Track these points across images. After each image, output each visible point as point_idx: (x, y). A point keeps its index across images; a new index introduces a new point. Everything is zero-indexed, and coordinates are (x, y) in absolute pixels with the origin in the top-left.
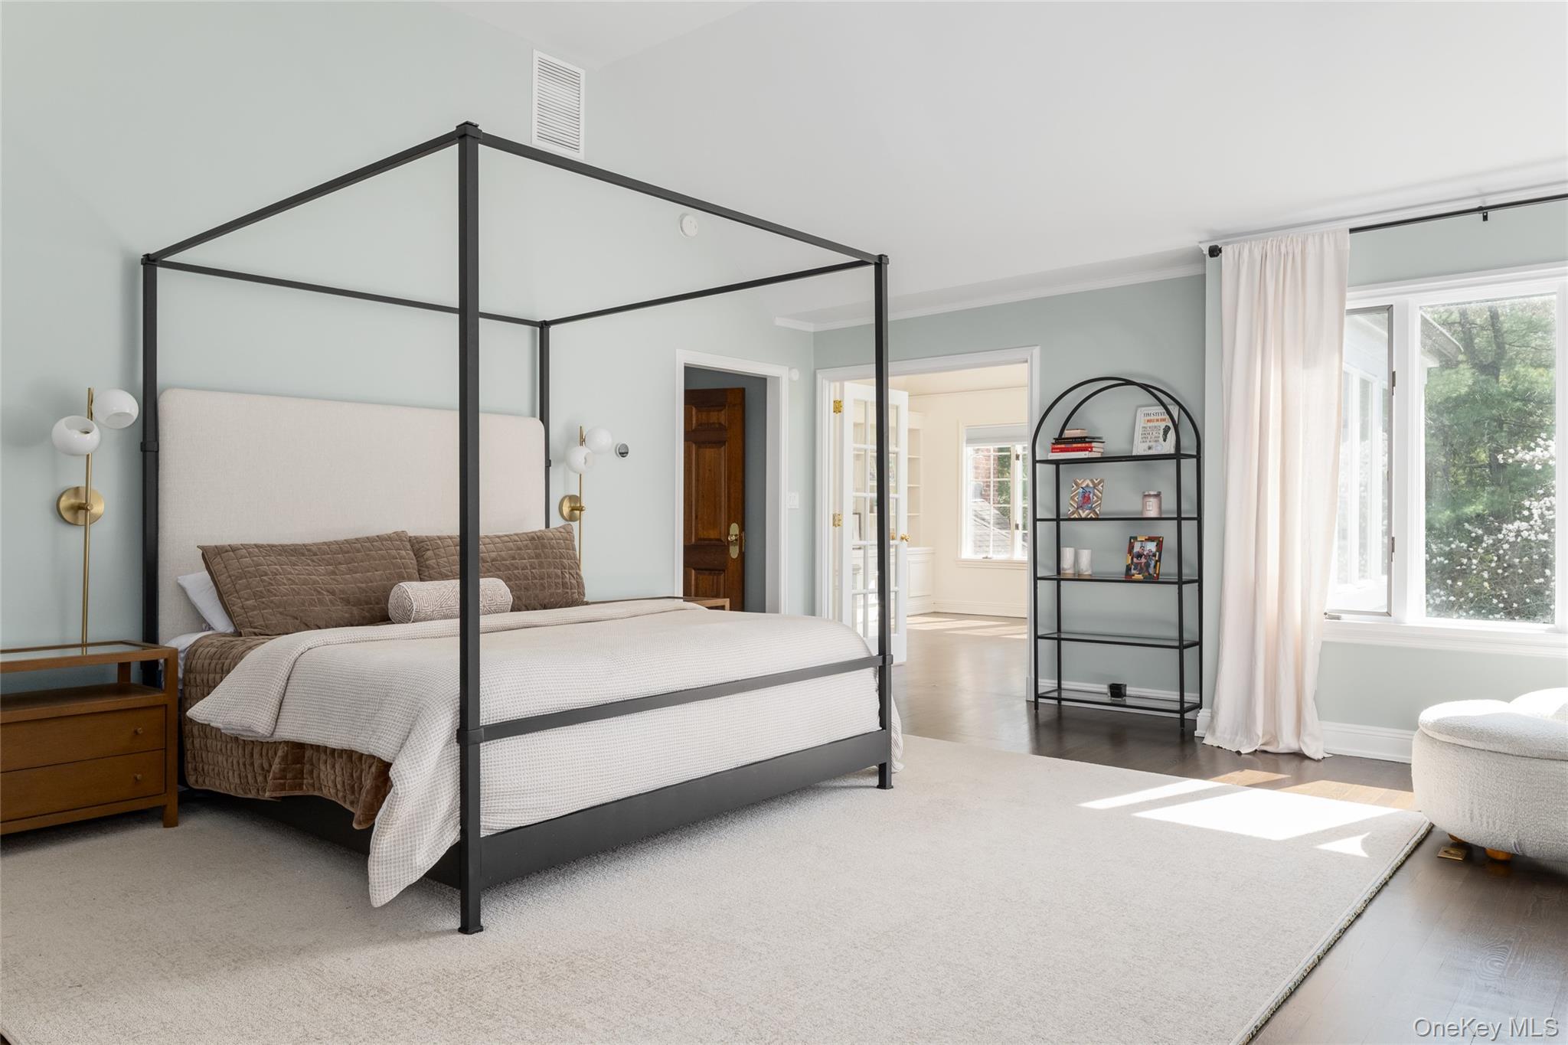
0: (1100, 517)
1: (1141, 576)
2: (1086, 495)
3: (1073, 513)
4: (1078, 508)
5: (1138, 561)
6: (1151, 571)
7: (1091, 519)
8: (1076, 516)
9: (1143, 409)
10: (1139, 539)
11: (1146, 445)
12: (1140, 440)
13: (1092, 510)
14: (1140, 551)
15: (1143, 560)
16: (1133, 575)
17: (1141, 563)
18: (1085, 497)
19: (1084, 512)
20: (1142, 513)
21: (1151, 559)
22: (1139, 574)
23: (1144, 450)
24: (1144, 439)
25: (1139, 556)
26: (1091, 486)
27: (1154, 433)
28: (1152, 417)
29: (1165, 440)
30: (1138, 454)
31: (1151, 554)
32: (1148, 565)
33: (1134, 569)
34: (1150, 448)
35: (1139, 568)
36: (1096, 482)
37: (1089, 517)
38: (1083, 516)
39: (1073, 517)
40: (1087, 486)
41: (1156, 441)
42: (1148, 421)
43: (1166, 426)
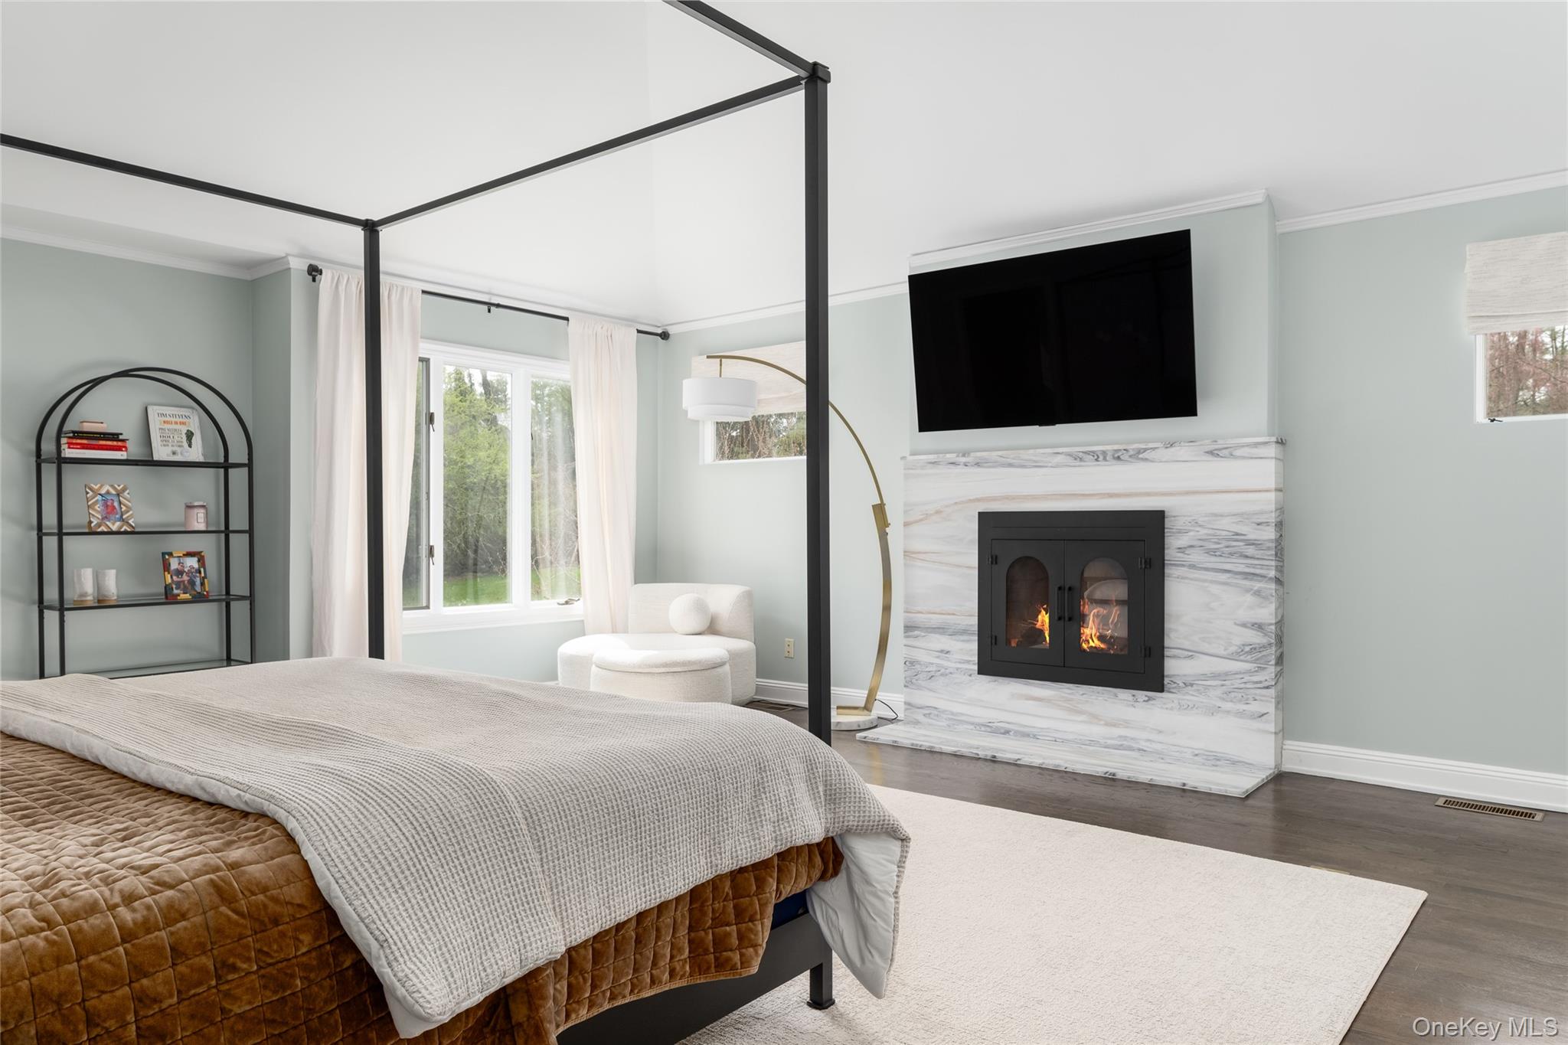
0: (137, 530)
1: (188, 595)
2: (109, 503)
3: (99, 525)
4: (103, 519)
5: (179, 580)
6: (198, 588)
7: (126, 533)
8: (103, 528)
9: (157, 407)
10: (175, 555)
11: (169, 449)
12: (160, 443)
13: (125, 522)
14: (179, 567)
15: (185, 578)
16: (179, 595)
17: (183, 581)
18: (107, 506)
19: (113, 524)
20: (184, 525)
21: (195, 577)
22: (184, 593)
23: (168, 455)
24: (165, 440)
25: (179, 573)
26: (114, 492)
27: (176, 437)
28: (168, 419)
29: (190, 446)
30: (161, 459)
31: (193, 570)
32: (192, 583)
33: (177, 589)
34: (174, 453)
35: (182, 586)
36: (119, 488)
37: (122, 530)
38: (114, 528)
39: (99, 530)
40: (108, 492)
41: (180, 446)
42: (164, 422)
43: (188, 431)
